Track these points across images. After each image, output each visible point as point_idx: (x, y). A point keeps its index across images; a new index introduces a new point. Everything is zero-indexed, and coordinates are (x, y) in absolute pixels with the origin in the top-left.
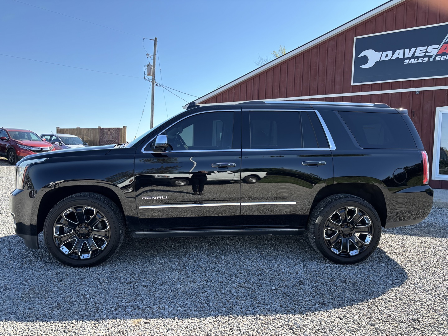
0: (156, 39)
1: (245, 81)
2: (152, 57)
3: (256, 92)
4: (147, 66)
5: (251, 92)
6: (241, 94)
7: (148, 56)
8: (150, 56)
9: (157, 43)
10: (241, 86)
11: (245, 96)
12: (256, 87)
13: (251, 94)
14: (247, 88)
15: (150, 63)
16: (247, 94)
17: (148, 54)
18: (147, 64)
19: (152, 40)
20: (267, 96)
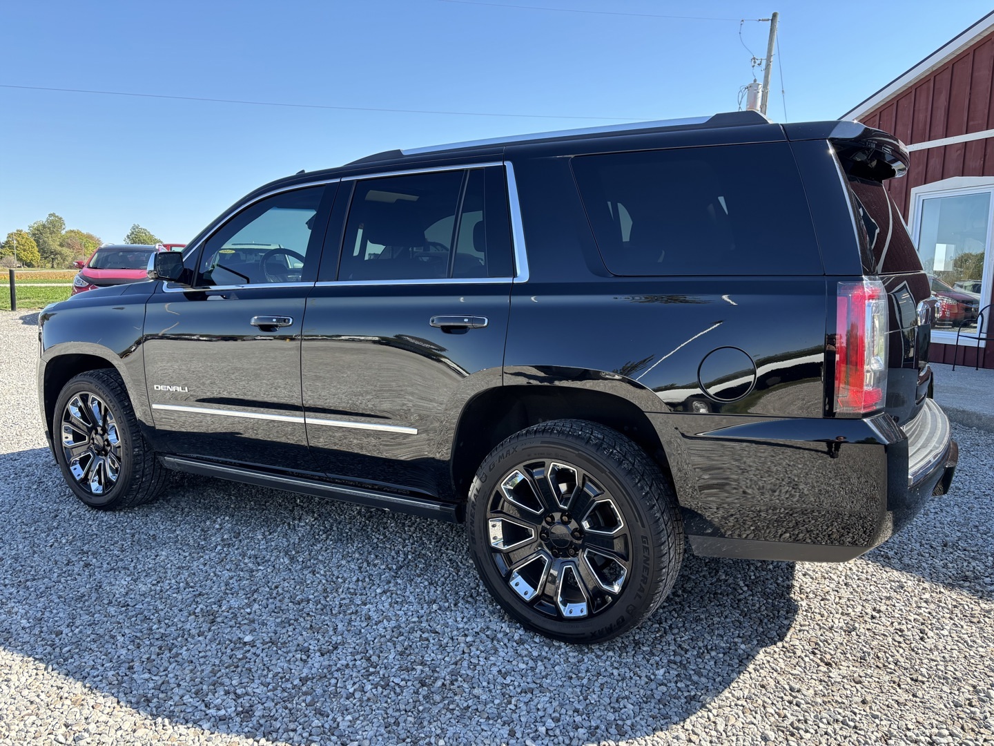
0: (775, 15)
1: (911, 87)
2: (764, 63)
3: (940, 115)
4: (748, 88)
5: (926, 117)
6: (897, 128)
7: (755, 62)
8: (758, 62)
9: (778, 25)
10: (900, 103)
11: (909, 132)
12: (942, 101)
13: (926, 122)
14: (916, 108)
15: (755, 81)
16: (915, 126)
17: (754, 58)
18: (747, 85)
19: (763, 20)
20: (971, 123)
